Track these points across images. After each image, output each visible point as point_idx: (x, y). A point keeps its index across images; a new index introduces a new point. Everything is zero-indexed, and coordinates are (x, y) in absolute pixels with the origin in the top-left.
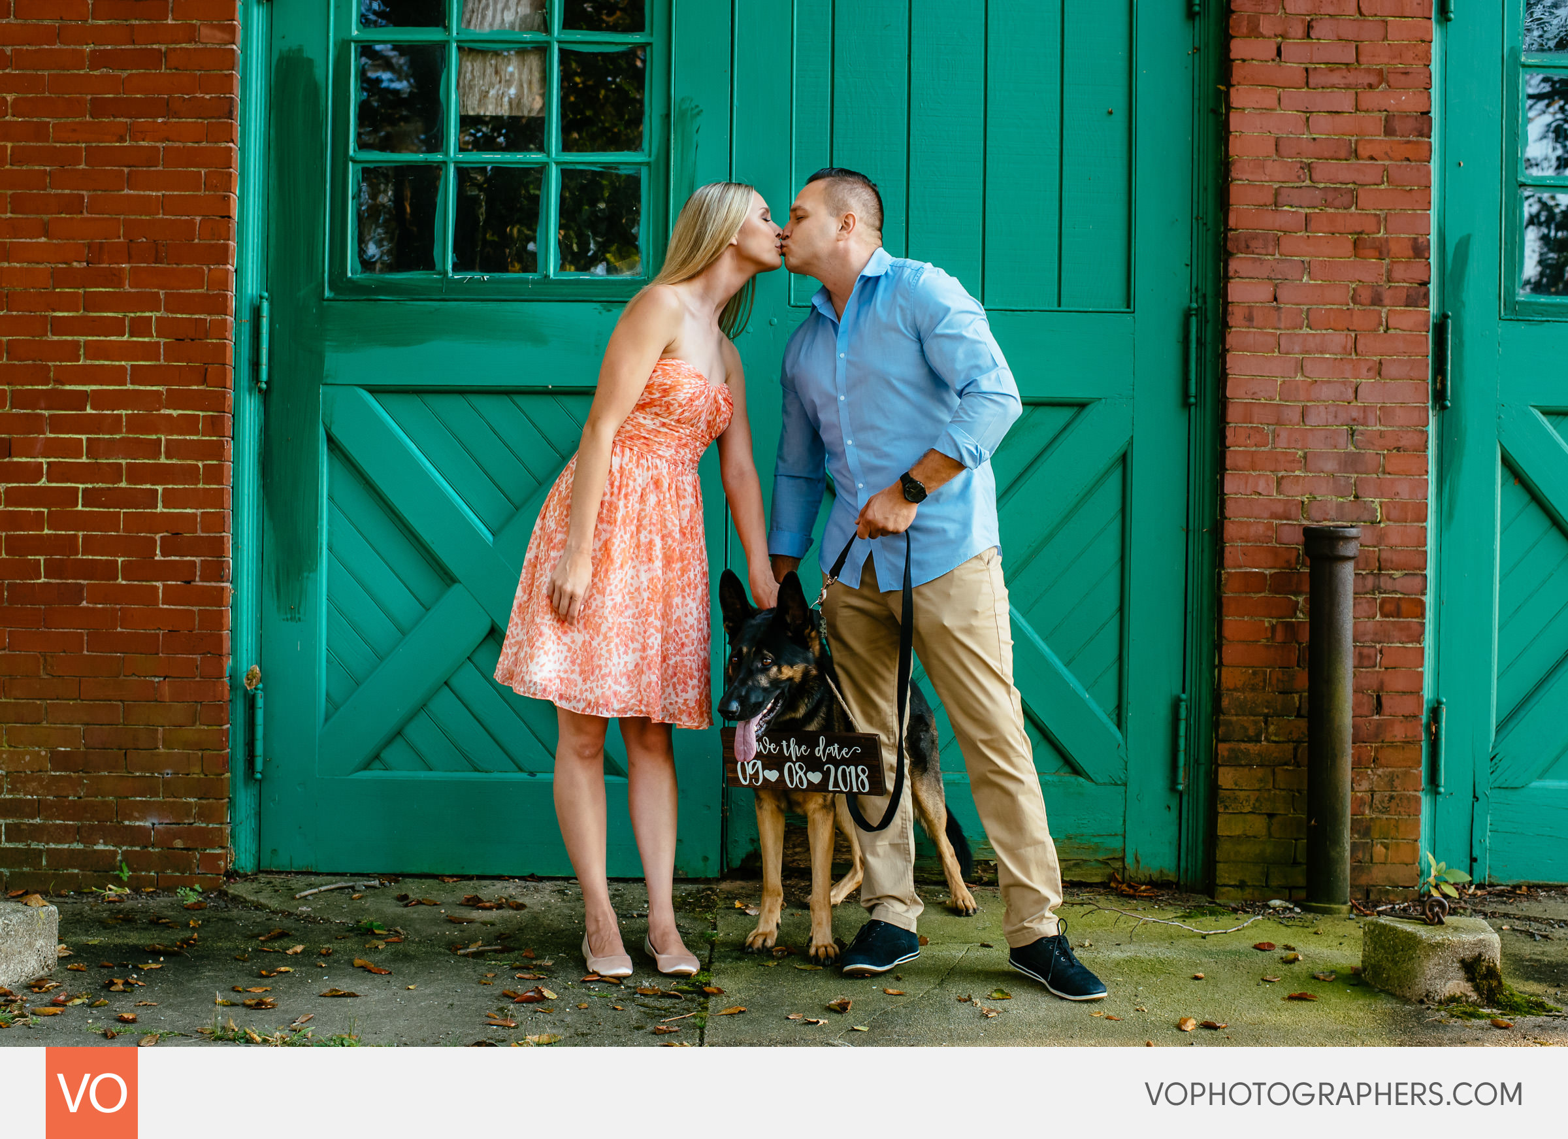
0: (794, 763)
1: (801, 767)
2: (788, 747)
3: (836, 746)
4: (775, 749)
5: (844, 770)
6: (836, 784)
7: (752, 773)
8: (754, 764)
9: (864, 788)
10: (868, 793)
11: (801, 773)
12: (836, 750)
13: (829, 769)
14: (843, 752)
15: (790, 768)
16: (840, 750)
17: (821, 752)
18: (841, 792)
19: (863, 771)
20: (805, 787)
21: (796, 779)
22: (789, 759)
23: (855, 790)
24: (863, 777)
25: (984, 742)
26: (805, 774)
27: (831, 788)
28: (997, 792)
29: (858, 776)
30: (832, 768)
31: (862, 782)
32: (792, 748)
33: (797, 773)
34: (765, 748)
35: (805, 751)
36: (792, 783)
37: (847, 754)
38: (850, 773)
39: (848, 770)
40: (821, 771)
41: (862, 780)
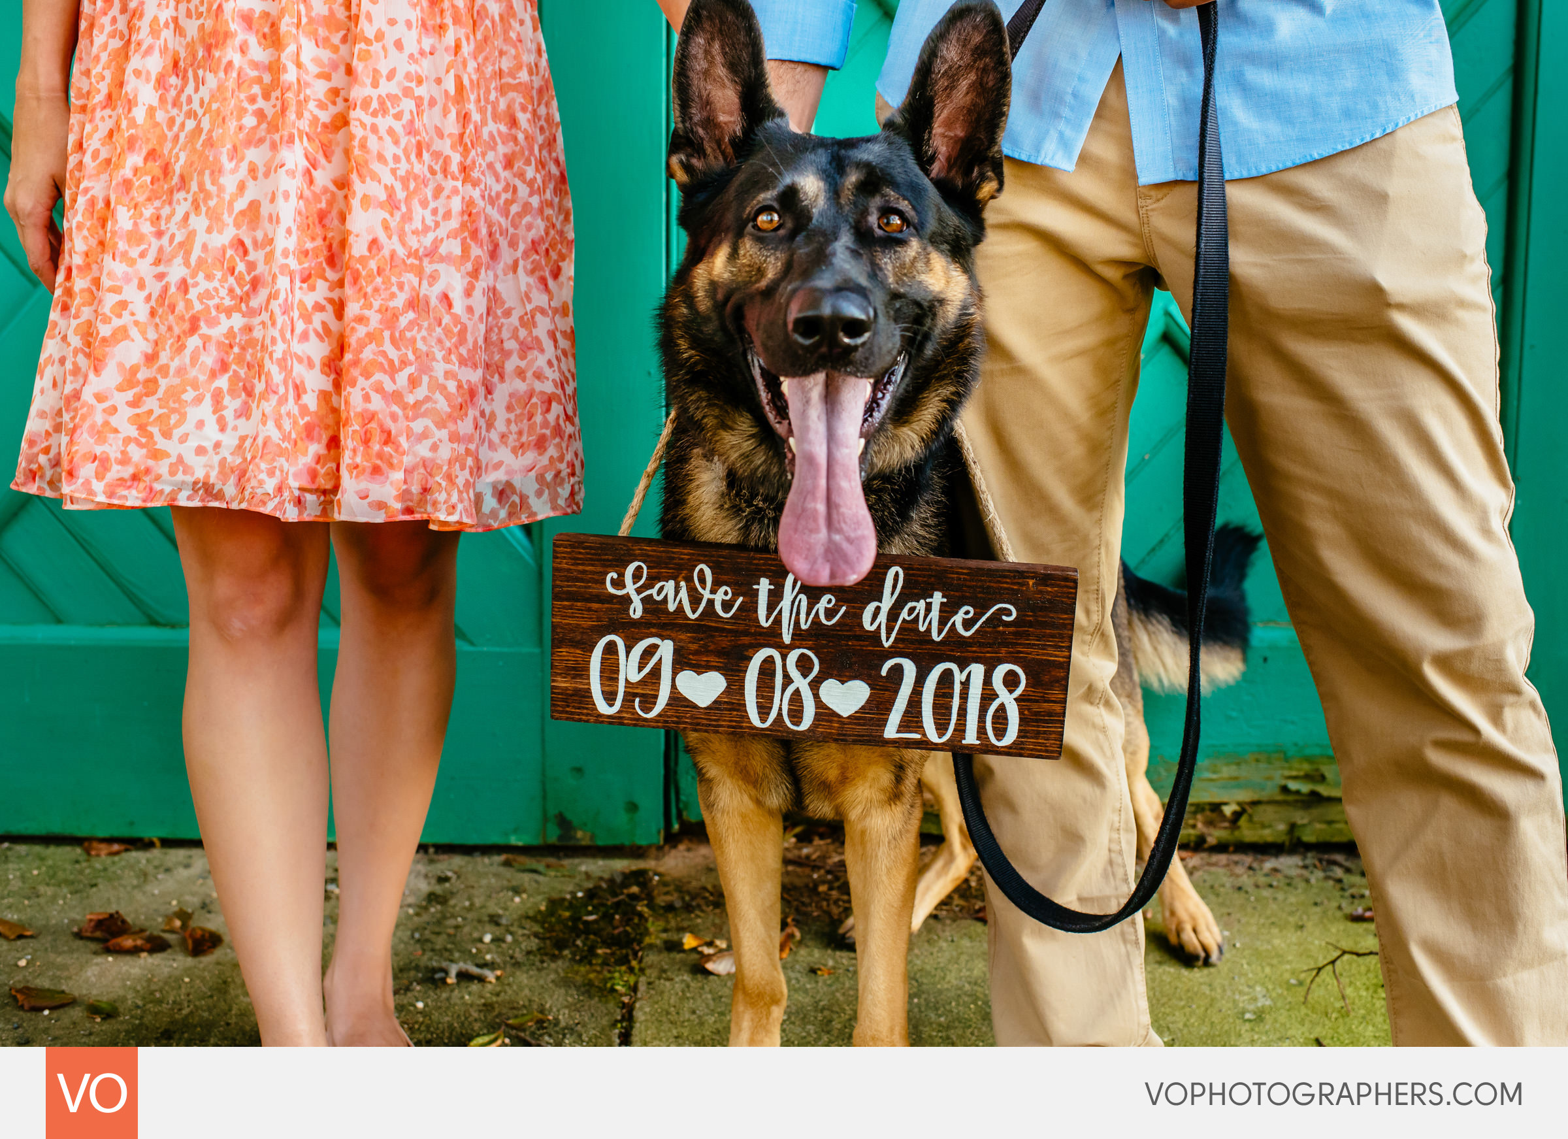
0: (784, 650)
1: (804, 665)
2: (775, 596)
3: (938, 598)
4: (727, 606)
5: (947, 677)
6: (912, 718)
7: (635, 677)
8: (649, 652)
9: (1000, 732)
10: (1015, 751)
11: (801, 683)
12: (935, 614)
13: (898, 671)
14: (958, 619)
15: (767, 670)
16: (947, 612)
17: (882, 618)
18: (925, 745)
19: (1011, 681)
20: (805, 725)
21: (781, 702)
22: (771, 637)
23: (971, 738)
24: (1007, 699)
25: (1444, 662)
26: (815, 685)
27: (891, 731)
28: (1449, 803)
29: (988, 696)
30: (910, 669)
31: (1001, 717)
32: (785, 604)
33: (788, 681)
34: (695, 599)
35: (830, 613)
36: (764, 710)
37: (967, 624)
38: (966, 685)
39: (959, 677)
40: (873, 680)
41: (1002, 708)
